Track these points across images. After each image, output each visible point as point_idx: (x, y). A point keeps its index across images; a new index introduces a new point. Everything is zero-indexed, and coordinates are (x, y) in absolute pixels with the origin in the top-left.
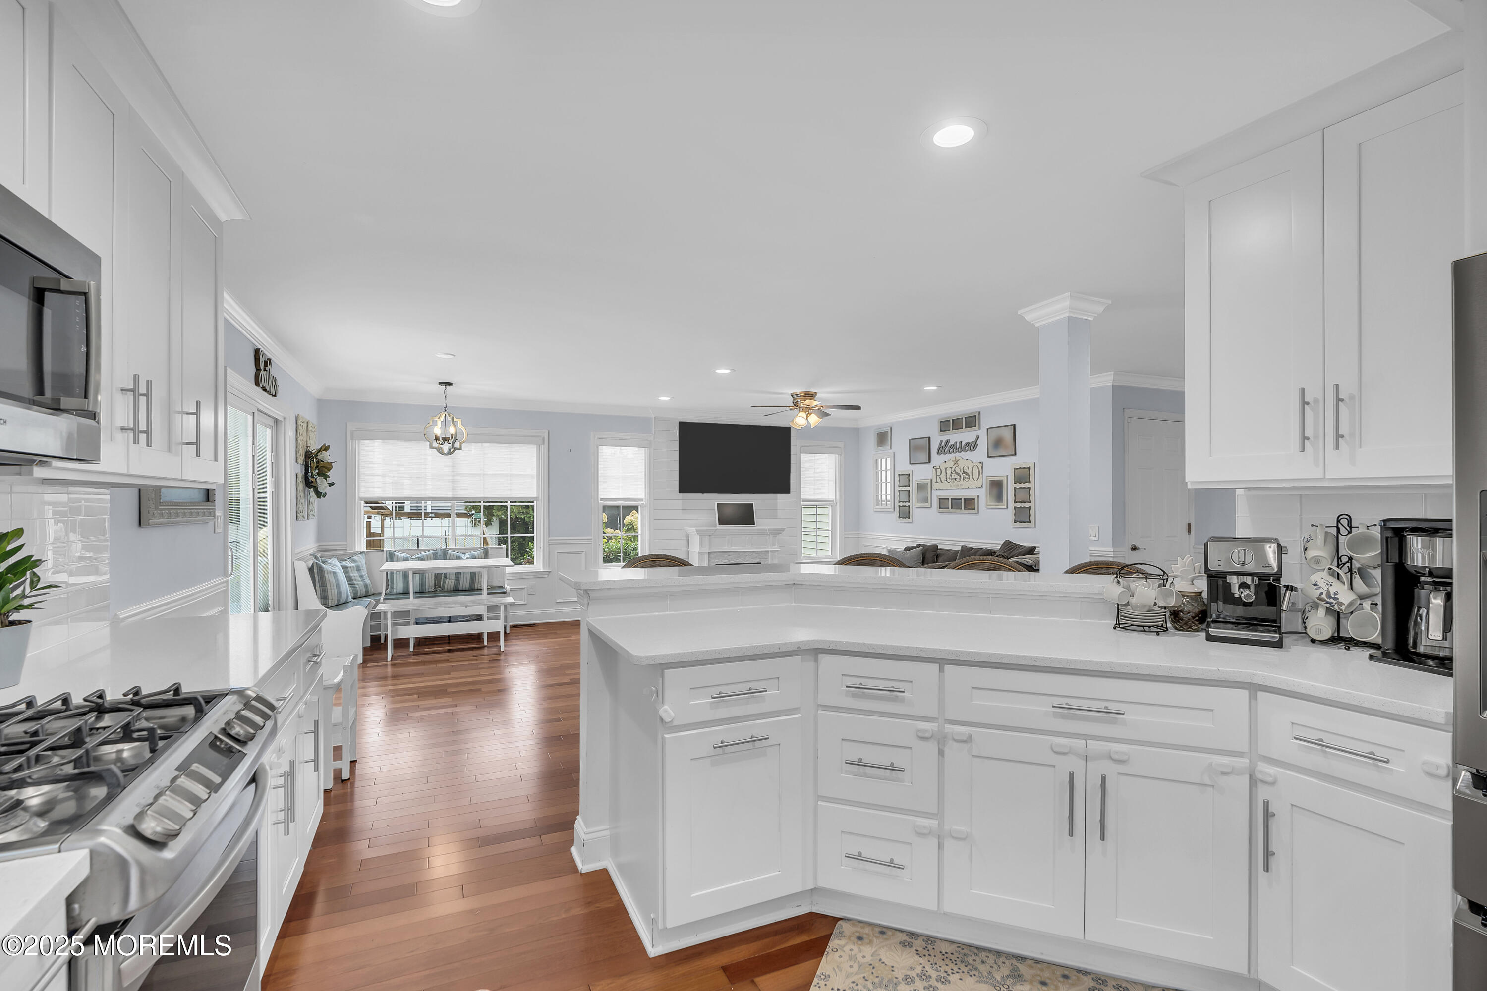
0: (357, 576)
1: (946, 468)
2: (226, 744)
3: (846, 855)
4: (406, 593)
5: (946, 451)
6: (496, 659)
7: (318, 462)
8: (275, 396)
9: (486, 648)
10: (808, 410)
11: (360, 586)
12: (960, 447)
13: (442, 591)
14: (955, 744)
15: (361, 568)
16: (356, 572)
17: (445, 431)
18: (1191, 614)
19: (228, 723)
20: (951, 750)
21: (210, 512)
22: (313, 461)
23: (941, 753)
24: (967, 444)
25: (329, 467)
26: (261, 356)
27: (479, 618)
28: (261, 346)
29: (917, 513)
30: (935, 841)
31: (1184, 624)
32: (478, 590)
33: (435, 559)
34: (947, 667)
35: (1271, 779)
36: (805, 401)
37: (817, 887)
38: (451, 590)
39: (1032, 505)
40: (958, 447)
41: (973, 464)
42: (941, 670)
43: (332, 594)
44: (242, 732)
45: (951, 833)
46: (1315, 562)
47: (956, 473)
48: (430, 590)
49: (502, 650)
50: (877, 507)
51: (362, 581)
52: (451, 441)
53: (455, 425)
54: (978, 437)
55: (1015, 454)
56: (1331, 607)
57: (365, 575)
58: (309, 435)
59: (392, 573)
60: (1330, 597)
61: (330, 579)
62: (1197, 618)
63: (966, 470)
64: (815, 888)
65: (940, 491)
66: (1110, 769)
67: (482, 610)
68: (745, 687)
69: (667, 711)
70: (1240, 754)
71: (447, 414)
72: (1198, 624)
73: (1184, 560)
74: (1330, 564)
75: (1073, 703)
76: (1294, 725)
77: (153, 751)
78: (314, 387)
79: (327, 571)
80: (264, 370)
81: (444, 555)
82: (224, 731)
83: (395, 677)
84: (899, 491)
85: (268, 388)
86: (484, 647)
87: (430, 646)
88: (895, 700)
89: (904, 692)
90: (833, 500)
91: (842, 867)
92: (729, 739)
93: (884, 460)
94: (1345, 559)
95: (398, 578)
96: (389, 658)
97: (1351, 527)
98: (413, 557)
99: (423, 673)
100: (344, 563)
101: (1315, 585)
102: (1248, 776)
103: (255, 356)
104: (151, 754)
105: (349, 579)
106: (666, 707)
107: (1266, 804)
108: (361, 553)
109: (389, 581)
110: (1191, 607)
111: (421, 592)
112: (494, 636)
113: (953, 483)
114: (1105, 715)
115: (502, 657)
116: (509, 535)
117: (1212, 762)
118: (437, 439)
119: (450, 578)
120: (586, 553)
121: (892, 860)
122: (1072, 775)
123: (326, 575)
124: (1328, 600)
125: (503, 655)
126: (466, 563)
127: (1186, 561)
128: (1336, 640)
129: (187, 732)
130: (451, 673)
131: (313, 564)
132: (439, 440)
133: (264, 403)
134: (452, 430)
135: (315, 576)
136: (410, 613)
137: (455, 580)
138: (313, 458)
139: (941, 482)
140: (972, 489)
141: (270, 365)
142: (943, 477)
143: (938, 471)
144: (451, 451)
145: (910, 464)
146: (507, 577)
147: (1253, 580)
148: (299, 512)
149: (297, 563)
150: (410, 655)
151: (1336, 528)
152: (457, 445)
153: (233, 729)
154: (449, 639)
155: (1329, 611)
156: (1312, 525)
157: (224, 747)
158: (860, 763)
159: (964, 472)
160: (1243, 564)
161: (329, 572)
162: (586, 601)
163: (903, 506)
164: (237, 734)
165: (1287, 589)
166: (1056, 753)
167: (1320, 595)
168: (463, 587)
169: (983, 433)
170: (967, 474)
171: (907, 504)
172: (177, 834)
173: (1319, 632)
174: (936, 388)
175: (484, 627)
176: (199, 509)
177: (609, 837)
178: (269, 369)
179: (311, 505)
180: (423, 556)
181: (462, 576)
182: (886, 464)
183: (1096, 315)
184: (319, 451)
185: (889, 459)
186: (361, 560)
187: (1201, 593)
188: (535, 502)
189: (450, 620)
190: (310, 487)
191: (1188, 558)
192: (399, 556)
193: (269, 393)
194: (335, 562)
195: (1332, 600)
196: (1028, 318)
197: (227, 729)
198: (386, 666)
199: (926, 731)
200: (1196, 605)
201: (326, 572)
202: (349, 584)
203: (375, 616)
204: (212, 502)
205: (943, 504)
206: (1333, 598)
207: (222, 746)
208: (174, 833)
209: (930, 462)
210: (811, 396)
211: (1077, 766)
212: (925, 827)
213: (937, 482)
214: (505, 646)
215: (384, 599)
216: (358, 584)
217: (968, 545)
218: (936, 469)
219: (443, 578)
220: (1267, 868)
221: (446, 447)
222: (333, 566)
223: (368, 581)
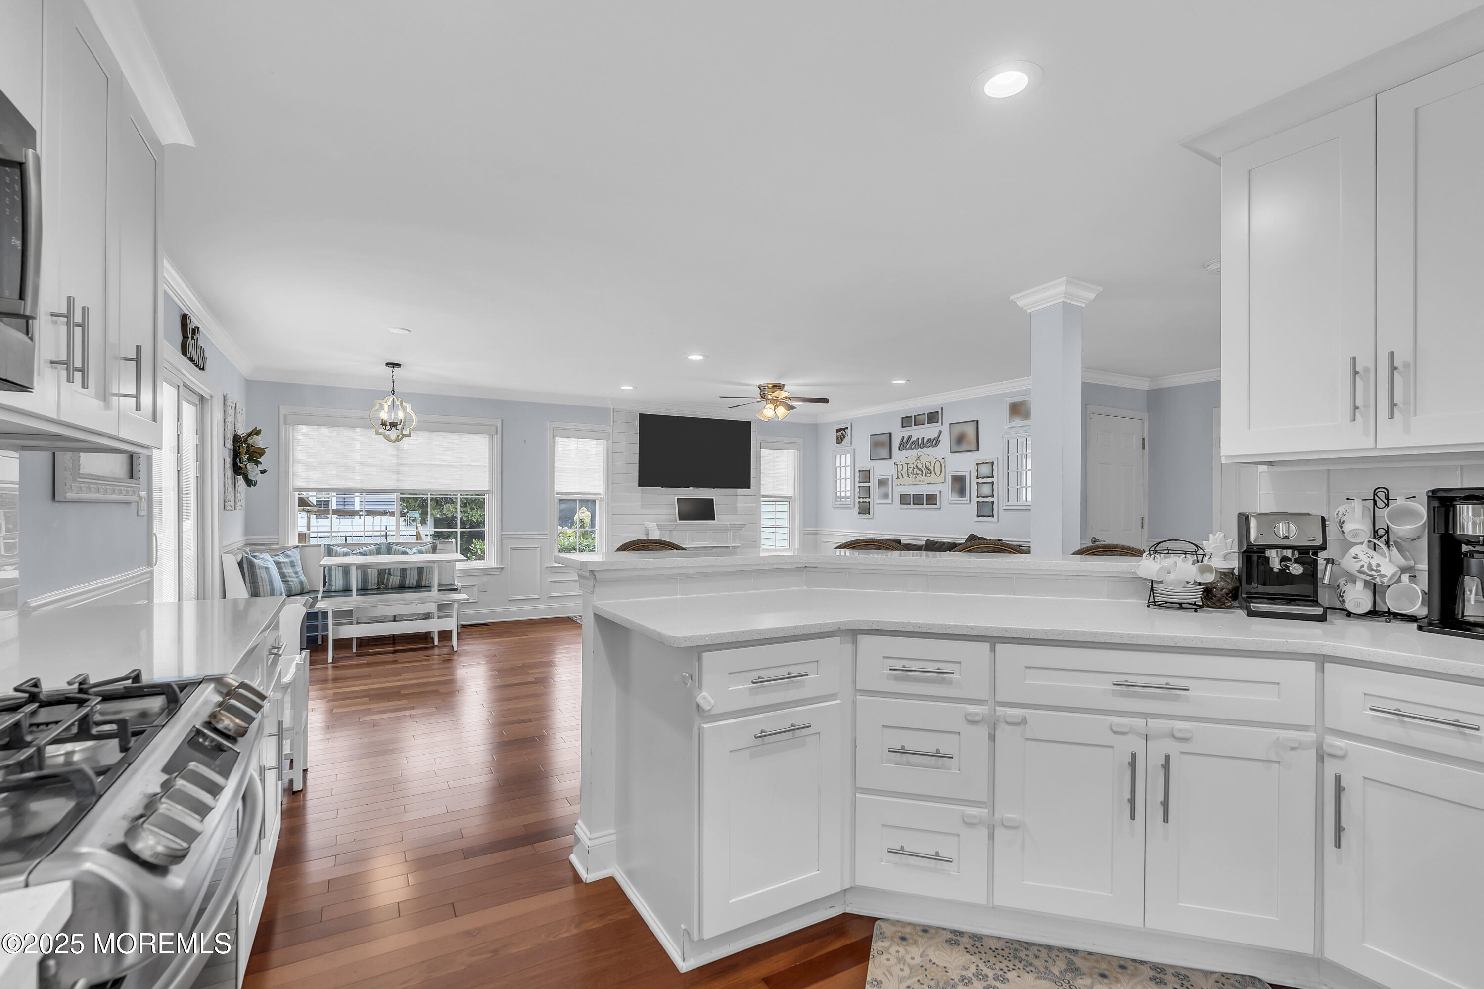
0: (291, 572)
1: (907, 464)
2: (213, 740)
3: (889, 850)
4: (347, 591)
5: (907, 447)
6: (448, 660)
7: (248, 447)
8: (203, 369)
9: (436, 648)
10: (776, 402)
11: (295, 583)
12: (922, 443)
13: (386, 588)
14: (1007, 727)
15: (296, 564)
16: (290, 568)
17: (393, 416)
18: (1224, 591)
19: (213, 715)
20: (1004, 734)
21: (134, 492)
22: (242, 445)
23: (992, 738)
24: (929, 440)
25: (261, 452)
26: (189, 322)
27: (427, 616)
28: (189, 311)
29: (877, 508)
30: (984, 832)
31: (1217, 601)
32: (425, 587)
33: (378, 554)
34: (999, 646)
35: (1342, 752)
36: (773, 393)
37: (853, 886)
38: (396, 587)
39: (995, 499)
40: (920, 443)
41: (936, 460)
42: (993, 650)
43: (264, 591)
44: (232, 725)
45: (1002, 822)
46: (1353, 535)
47: (917, 468)
48: (373, 587)
49: (455, 650)
50: (837, 503)
51: (297, 577)
52: (399, 427)
53: (404, 409)
54: (941, 432)
55: (978, 450)
56: (1372, 580)
57: (300, 571)
58: (237, 418)
59: (330, 569)
60: (1372, 570)
61: (262, 576)
62: (1230, 595)
63: (928, 465)
64: (852, 887)
65: (901, 486)
66: (1173, 748)
67: (432, 608)
68: (783, 672)
69: (705, 699)
70: (1304, 728)
71: (395, 398)
72: (1232, 600)
73: (1216, 537)
74: (1369, 536)
75: (1133, 680)
76: (1366, 696)
77: (124, 749)
78: (244, 365)
79: (259, 566)
80: (192, 339)
81: (389, 549)
82: (208, 724)
83: (336, 680)
84: (859, 487)
85: (196, 359)
86: (434, 647)
87: (375, 647)
88: (943, 681)
89: (953, 673)
90: (792, 497)
91: (882, 863)
92: (769, 729)
93: (843, 457)
94: (1381, 532)
95: (337, 575)
96: (330, 660)
97: (1388, 500)
98: (353, 553)
99: (371, 675)
100: (277, 558)
101: (1355, 558)
102: (1316, 750)
103: (182, 322)
104: (123, 754)
105: (283, 575)
106: (704, 693)
107: (1338, 779)
108: (295, 548)
109: (327, 578)
110: (1224, 583)
111: (362, 590)
112: (445, 636)
113: (915, 478)
114: (1166, 691)
115: (455, 657)
116: (458, 530)
117: (1279, 737)
118: (384, 424)
119: (395, 574)
120: (541, 548)
121: (937, 853)
122: (1134, 756)
123: (258, 571)
124: (1370, 573)
125: (456, 655)
126: (413, 558)
127: (1218, 538)
128: (1373, 613)
129: (163, 726)
130: (402, 675)
131: (242, 557)
132: (386, 426)
133: (191, 375)
134: (401, 415)
135: (245, 571)
136: (352, 612)
137: (400, 576)
138: (242, 443)
139: (903, 478)
140: (934, 485)
141: (198, 333)
142: (904, 472)
143: (900, 467)
144: (400, 437)
145: (871, 460)
146: (457, 574)
147: (1293, 554)
148: (227, 501)
149: (225, 557)
150: (352, 656)
151: (1372, 501)
152: (406, 432)
153: (220, 722)
154: (394, 640)
155: (1366, 583)
156: (1348, 499)
157: (209, 745)
158: (902, 751)
159: (926, 468)
160: (1286, 537)
161: (261, 567)
162: (591, 583)
163: (863, 502)
164: (226, 728)
165: (1328, 563)
166: (1115, 733)
167: (1360, 568)
168: (409, 584)
169: (946, 429)
170: (929, 469)
171: (867, 500)
172: (185, 854)
173: (1358, 605)
174: (904, 382)
175: (434, 626)
176: (123, 486)
177: (615, 842)
178: (197, 338)
179: (239, 495)
180: (365, 551)
181: (408, 572)
182: (844, 460)
183: (1088, 302)
184: (250, 434)
185: (849, 455)
186: (296, 555)
187: (1233, 569)
188: (487, 495)
189: (395, 619)
190: (239, 474)
191: (1220, 534)
192: (339, 551)
193: (196, 365)
194: (267, 556)
195: (1373, 573)
196: (1019, 303)
197: (213, 722)
198: (327, 668)
199: (977, 714)
200: (1229, 581)
201: (257, 567)
202: (282, 581)
203: (311, 616)
204: (136, 480)
205: (904, 499)
206: (1375, 570)
207: (207, 743)
208: (180, 853)
209: (891, 458)
210: (780, 387)
211: (1137, 745)
212: (974, 817)
213: (898, 478)
214: (458, 645)
215: (322, 597)
216: (292, 581)
217: (932, 539)
218: (897, 465)
219: (387, 574)
220: (1338, 845)
221: (393, 434)
222: (265, 560)
223: (303, 578)
